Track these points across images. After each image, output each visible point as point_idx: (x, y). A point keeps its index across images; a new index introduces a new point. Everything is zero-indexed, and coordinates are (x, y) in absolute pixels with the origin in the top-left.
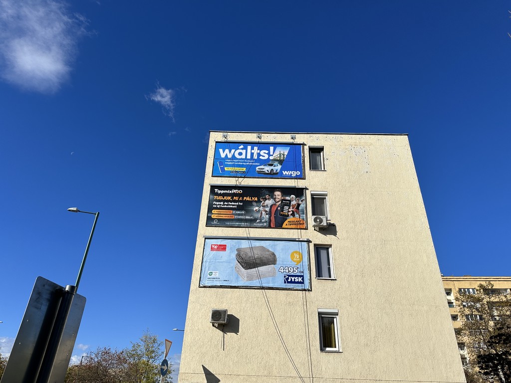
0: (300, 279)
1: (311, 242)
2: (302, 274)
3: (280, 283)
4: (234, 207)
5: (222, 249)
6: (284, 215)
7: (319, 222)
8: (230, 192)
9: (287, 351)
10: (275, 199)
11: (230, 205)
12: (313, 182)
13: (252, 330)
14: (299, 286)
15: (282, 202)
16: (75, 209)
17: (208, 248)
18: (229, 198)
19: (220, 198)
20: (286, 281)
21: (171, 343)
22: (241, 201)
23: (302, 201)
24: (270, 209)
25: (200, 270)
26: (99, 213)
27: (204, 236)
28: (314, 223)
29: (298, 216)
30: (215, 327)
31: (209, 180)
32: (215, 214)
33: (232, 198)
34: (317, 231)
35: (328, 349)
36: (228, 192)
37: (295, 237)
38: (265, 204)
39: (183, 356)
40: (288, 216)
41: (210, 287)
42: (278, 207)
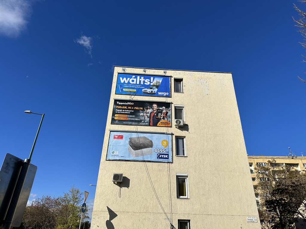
0: (166, 156)
1: (173, 134)
2: (168, 153)
3: (155, 158)
4: (128, 113)
5: (121, 138)
6: (158, 119)
7: (178, 123)
8: (126, 104)
9: (157, 198)
10: (153, 109)
11: (126, 112)
12: (176, 99)
13: (137, 186)
14: (166, 160)
15: (157, 111)
16: (29, 111)
17: (112, 137)
18: (126, 107)
19: (120, 107)
20: (158, 157)
21: (88, 193)
22: (133, 110)
23: (169, 110)
24: (150, 115)
25: (107, 150)
26: (44, 114)
27: (109, 130)
28: (175, 124)
29: (166, 119)
30: (115, 184)
31: (114, 96)
32: (117, 117)
33: (127, 107)
34: (177, 128)
35: (181, 197)
36: (125, 104)
37: (164, 131)
38: (147, 112)
39: (95, 201)
40: (161, 119)
41: (112, 160)
42: (155, 114)
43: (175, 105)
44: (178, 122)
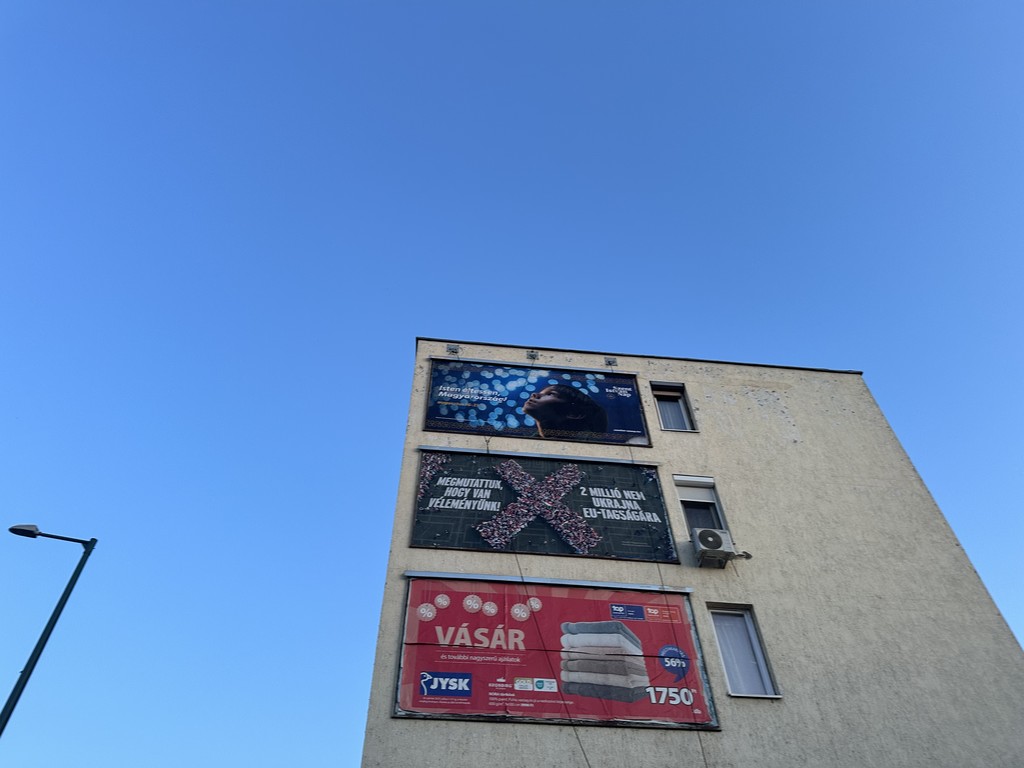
1: (693, 595)
7: (713, 545)
12: (674, 455)
25: (395, 668)
27: (405, 573)
31: (418, 438)
43: (676, 478)
44: (710, 539)
